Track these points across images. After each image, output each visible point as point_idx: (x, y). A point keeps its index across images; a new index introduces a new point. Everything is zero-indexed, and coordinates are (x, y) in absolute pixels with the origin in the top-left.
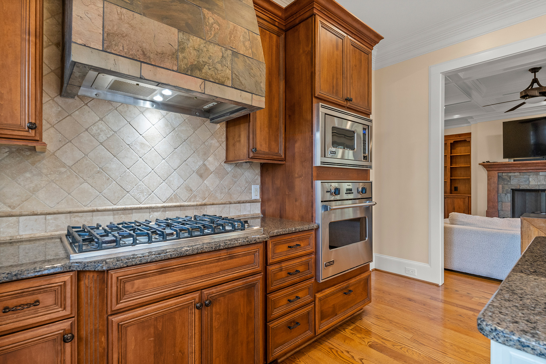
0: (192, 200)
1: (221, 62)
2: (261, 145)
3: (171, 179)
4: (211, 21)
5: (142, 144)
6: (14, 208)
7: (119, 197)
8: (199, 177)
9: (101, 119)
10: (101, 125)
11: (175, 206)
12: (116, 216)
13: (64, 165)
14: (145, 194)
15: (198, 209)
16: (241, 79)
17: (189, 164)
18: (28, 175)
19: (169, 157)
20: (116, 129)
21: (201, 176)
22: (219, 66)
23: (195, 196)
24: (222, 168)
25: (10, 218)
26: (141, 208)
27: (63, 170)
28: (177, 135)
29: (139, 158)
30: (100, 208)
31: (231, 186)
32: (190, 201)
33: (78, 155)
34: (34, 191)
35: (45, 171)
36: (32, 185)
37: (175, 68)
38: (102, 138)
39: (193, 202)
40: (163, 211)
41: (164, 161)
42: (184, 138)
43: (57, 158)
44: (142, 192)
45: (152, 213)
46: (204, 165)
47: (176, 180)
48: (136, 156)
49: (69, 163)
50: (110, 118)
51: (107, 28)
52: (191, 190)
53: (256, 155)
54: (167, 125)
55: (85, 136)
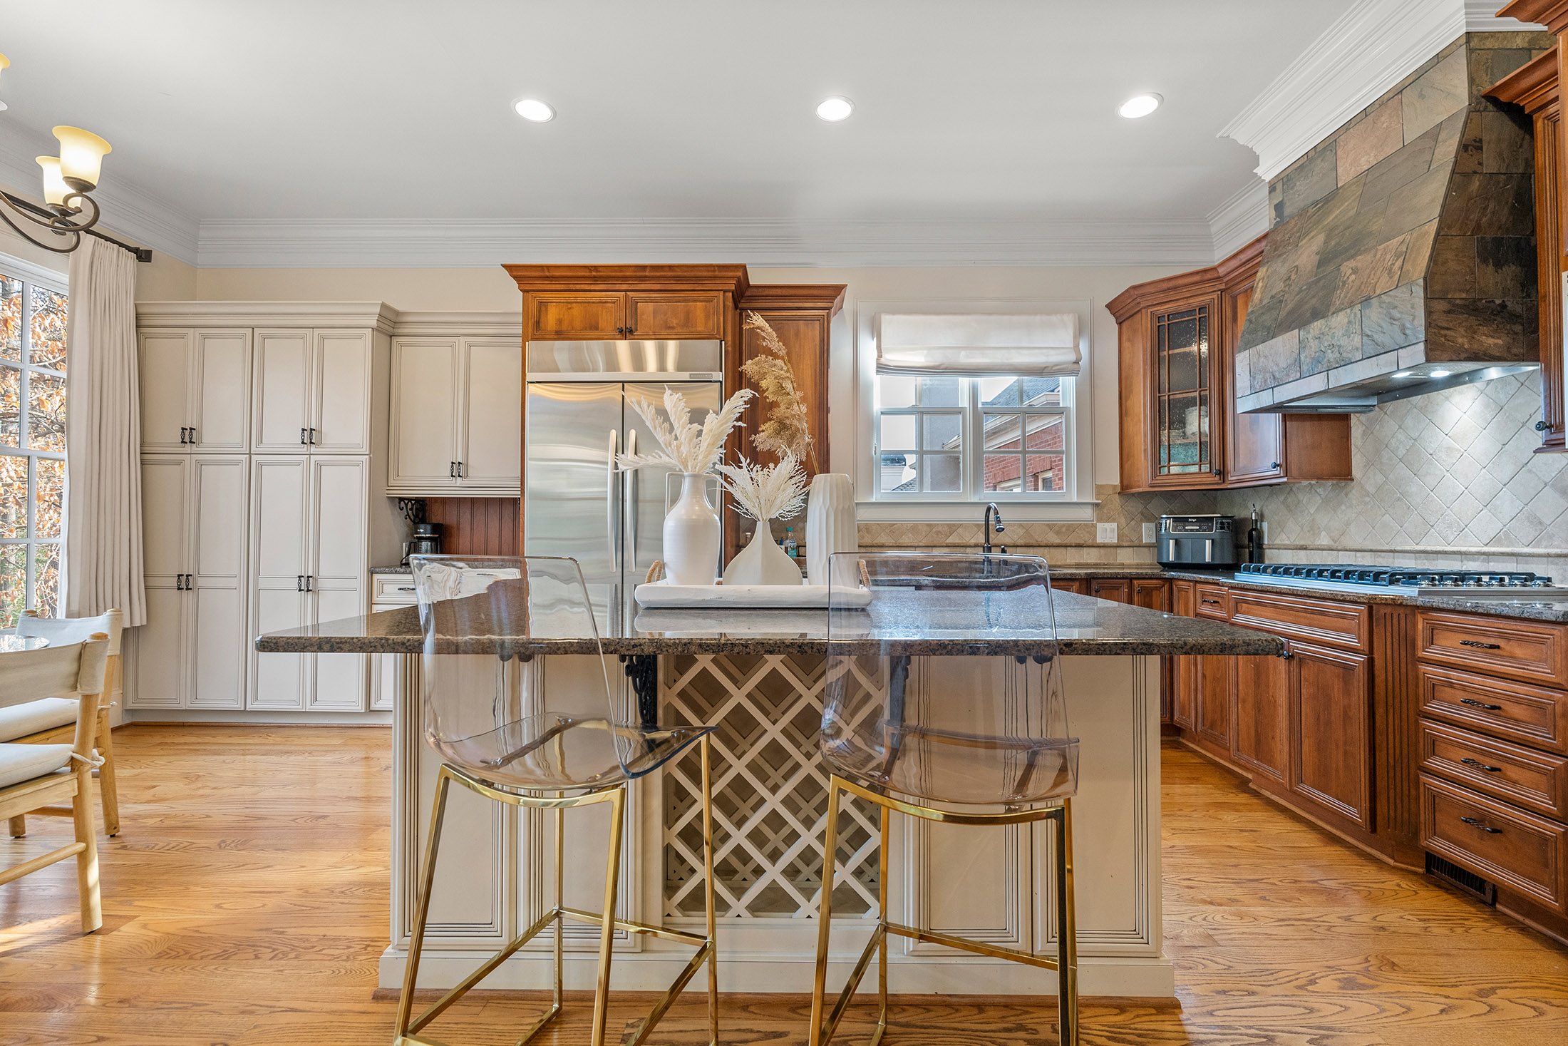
0: (1544, 543)
1: (1346, 333)
3: (1498, 502)
4: (1349, 272)
5: (1449, 449)
6: (1335, 542)
7: (1421, 534)
9: (1400, 427)
10: (1401, 436)
11: (1503, 554)
12: (1419, 562)
13: (1368, 494)
14: (1455, 529)
15: (1557, 564)
17: (1534, 470)
18: (1343, 507)
19: (1493, 463)
20: (1415, 435)
23: (1551, 537)
25: (1333, 552)
26: (1446, 553)
27: (1367, 499)
28: (1508, 417)
29: (1446, 473)
30: (1398, 548)
32: (1538, 546)
33: (1380, 479)
34: (1348, 524)
35: (1354, 502)
36: (1346, 518)
38: (1401, 452)
39: (1546, 547)
40: (1484, 561)
41: (1484, 470)
42: (1522, 421)
43: (1363, 488)
44: (1449, 526)
45: (1465, 562)
47: (1508, 504)
48: (1441, 470)
49: (1372, 490)
50: (1409, 422)
51: (1252, 370)
52: (1541, 523)
55: (1386, 453)
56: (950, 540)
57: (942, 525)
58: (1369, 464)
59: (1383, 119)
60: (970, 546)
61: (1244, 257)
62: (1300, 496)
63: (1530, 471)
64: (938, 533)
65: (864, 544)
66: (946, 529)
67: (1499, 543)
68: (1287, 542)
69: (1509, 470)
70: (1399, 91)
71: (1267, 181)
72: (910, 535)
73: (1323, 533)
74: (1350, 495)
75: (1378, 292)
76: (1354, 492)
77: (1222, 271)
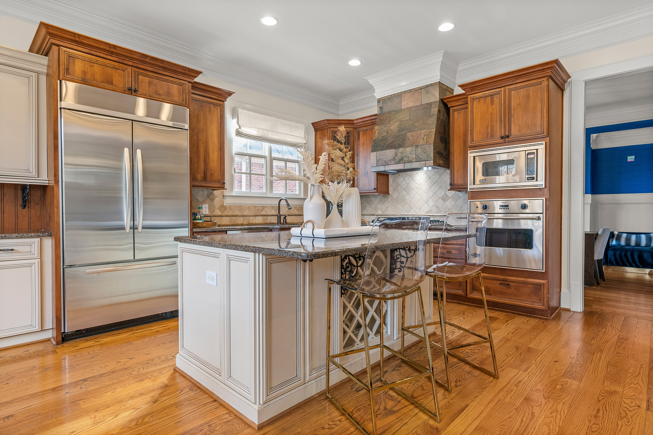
1: (411, 153)
2: (457, 181)
4: (410, 136)
5: (417, 187)
8: (442, 201)
9: (404, 180)
10: (404, 182)
13: (394, 199)
16: (419, 156)
18: (386, 203)
19: (428, 192)
20: (408, 183)
21: (444, 200)
22: (410, 155)
23: (441, 211)
24: (456, 194)
27: (394, 200)
29: (416, 194)
31: (463, 205)
32: (438, 213)
33: (397, 194)
34: (387, 208)
35: (389, 201)
36: (387, 206)
37: (394, 163)
38: (404, 187)
41: (426, 194)
42: (435, 182)
43: (392, 197)
44: (417, 208)
46: (446, 194)
47: (431, 203)
49: (395, 197)
50: (406, 179)
51: (377, 159)
52: (438, 208)
53: (453, 187)
54: (427, 177)
55: (399, 187)
56: (263, 213)
57: (259, 206)
58: (394, 190)
59: (416, 94)
60: (270, 216)
61: (364, 120)
62: (372, 199)
63: (436, 195)
64: (258, 210)
65: (229, 215)
66: (261, 208)
67: (429, 213)
68: (367, 213)
69: (431, 194)
70: (421, 88)
71: (377, 98)
72: (248, 211)
73: (379, 210)
74: (388, 199)
75: (420, 144)
76: (390, 198)
77: (355, 122)
